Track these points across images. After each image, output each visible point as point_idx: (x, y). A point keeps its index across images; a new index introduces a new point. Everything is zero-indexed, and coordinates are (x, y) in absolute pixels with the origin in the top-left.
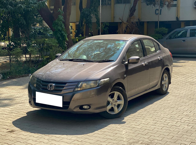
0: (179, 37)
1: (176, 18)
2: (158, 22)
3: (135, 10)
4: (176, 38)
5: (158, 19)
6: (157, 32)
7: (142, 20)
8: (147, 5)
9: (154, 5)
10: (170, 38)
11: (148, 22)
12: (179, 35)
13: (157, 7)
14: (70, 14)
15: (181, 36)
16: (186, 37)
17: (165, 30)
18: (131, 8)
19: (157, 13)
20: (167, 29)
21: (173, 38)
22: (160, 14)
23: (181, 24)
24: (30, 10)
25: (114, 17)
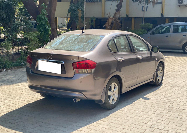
0: (162, 33)
1: (161, 14)
2: (143, 18)
3: (121, 6)
4: (159, 33)
5: (144, 16)
6: (143, 28)
7: (130, 16)
8: (134, 2)
9: (140, 2)
10: (154, 33)
11: (135, 18)
12: (163, 30)
13: (143, 4)
14: (55, 9)
15: (165, 32)
16: (169, 32)
17: (150, 25)
18: (118, 5)
19: (143, 10)
20: (151, 25)
21: (156, 34)
22: (147, 11)
23: (165, 20)
24: (10, 3)
25: (104, 13)
